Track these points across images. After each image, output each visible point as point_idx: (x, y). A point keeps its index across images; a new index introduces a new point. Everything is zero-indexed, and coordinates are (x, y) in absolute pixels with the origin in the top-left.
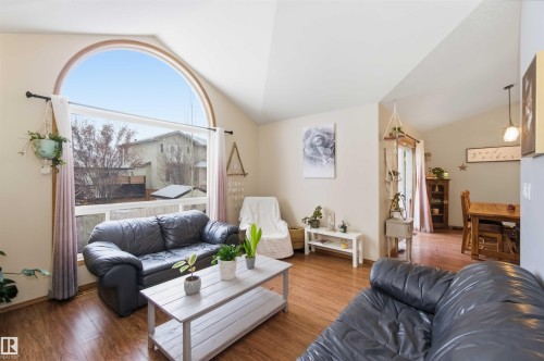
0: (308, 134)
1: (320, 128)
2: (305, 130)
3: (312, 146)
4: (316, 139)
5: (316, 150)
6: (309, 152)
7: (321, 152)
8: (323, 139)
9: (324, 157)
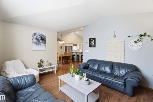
0: (35, 34)
1: (40, 33)
2: (34, 32)
3: (37, 39)
4: (39, 37)
5: (39, 40)
6: (35, 41)
7: (41, 42)
8: (41, 37)
9: (42, 43)
